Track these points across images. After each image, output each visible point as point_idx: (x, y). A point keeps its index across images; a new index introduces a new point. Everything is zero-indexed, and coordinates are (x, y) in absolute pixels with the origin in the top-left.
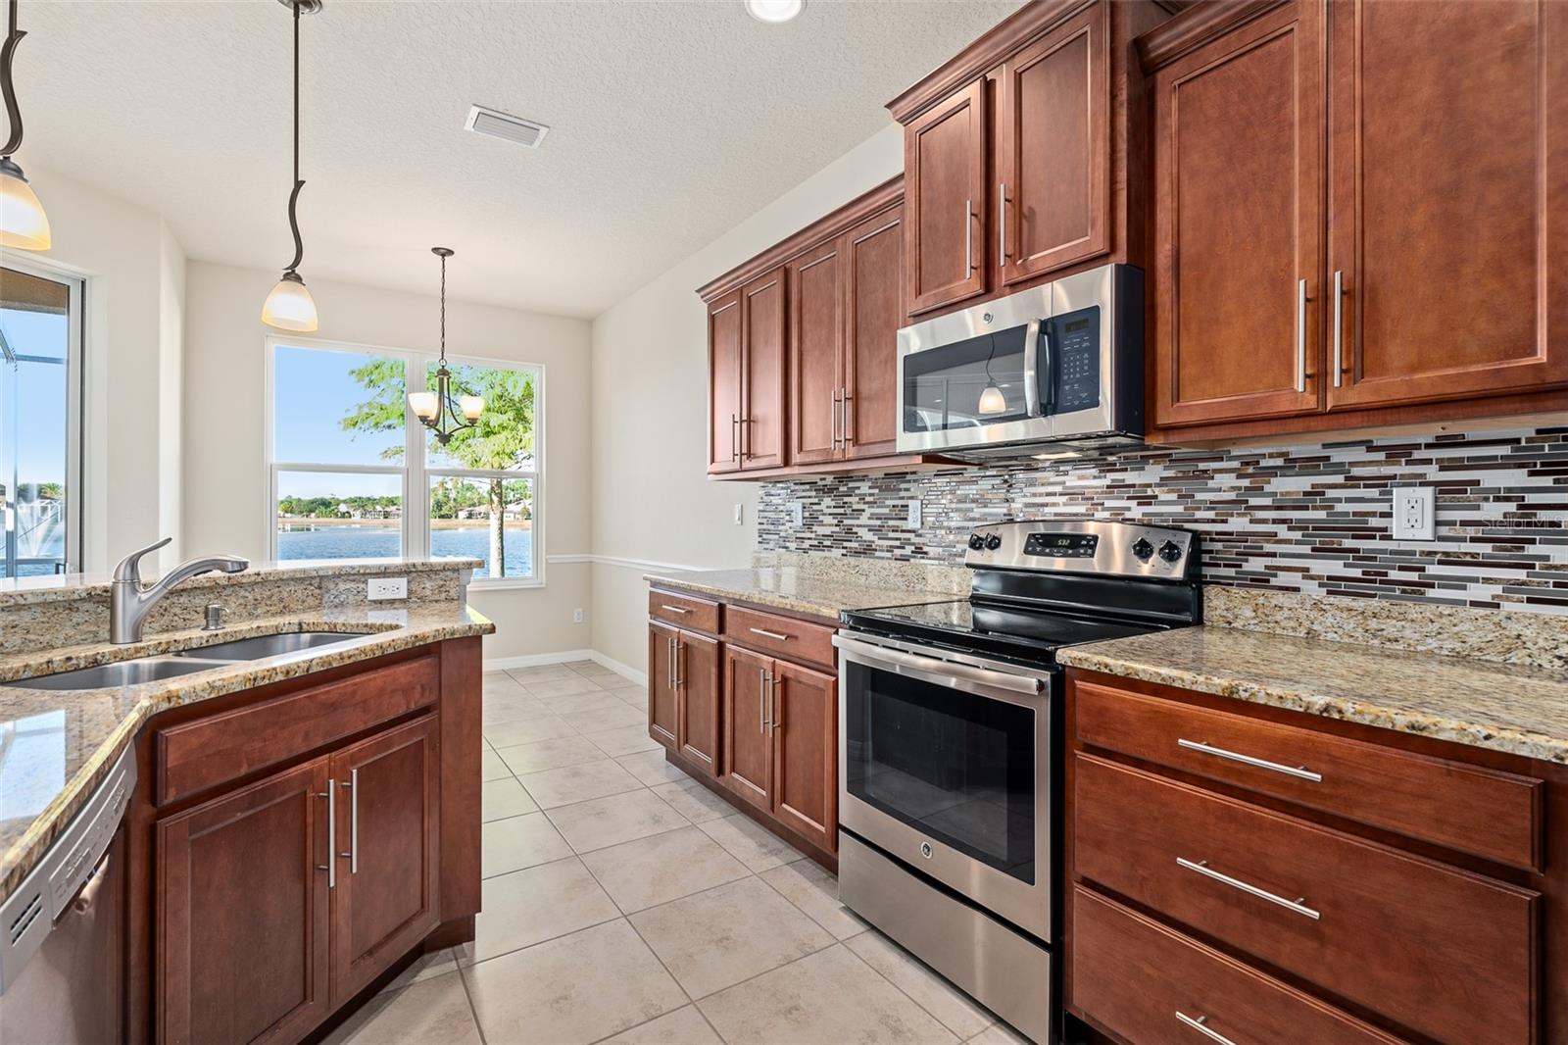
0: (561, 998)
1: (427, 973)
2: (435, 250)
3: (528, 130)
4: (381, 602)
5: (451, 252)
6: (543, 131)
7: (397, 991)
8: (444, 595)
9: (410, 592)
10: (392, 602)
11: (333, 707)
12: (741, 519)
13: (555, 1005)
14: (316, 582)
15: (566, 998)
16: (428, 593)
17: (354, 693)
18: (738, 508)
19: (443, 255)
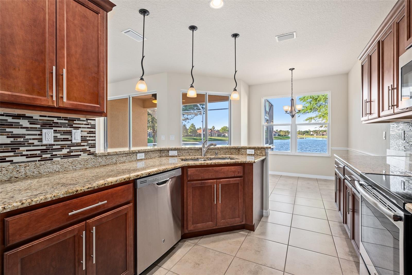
0: (258, 251)
1: (242, 232)
2: (290, 69)
3: (291, 35)
4: (249, 154)
5: (294, 69)
6: (295, 33)
7: (235, 232)
8: (262, 154)
9: (255, 153)
10: (251, 155)
11: (217, 172)
12: (385, 137)
13: (256, 252)
14: (238, 149)
15: (259, 252)
16: (258, 153)
17: (221, 170)
18: (384, 133)
19: (292, 70)
